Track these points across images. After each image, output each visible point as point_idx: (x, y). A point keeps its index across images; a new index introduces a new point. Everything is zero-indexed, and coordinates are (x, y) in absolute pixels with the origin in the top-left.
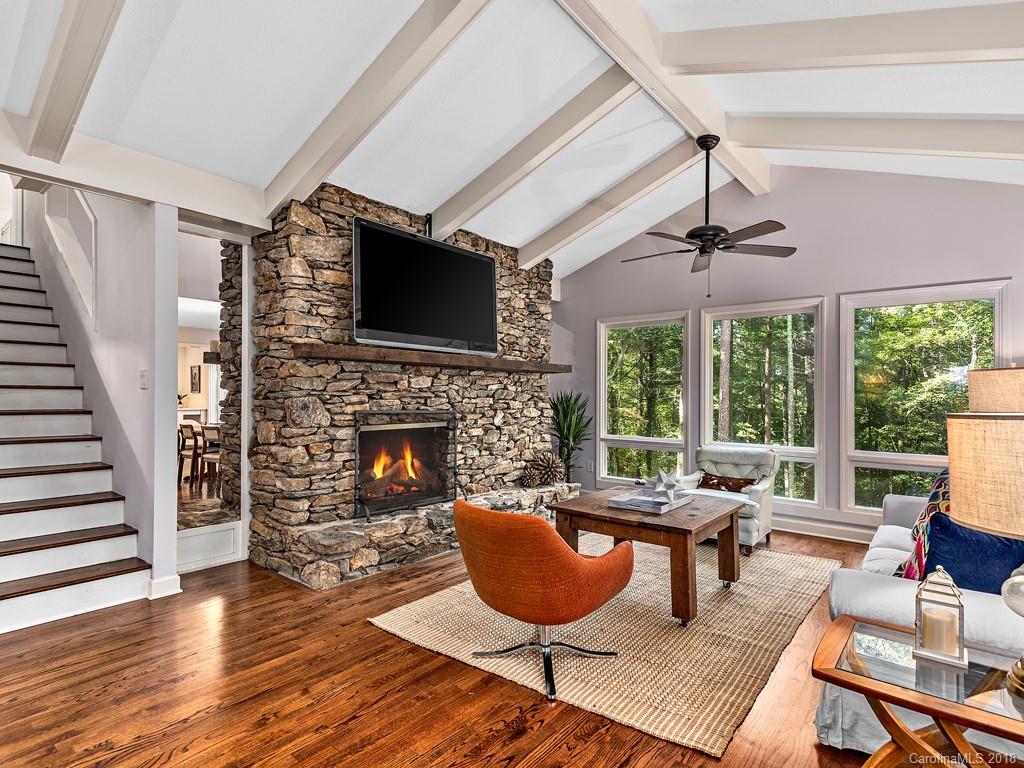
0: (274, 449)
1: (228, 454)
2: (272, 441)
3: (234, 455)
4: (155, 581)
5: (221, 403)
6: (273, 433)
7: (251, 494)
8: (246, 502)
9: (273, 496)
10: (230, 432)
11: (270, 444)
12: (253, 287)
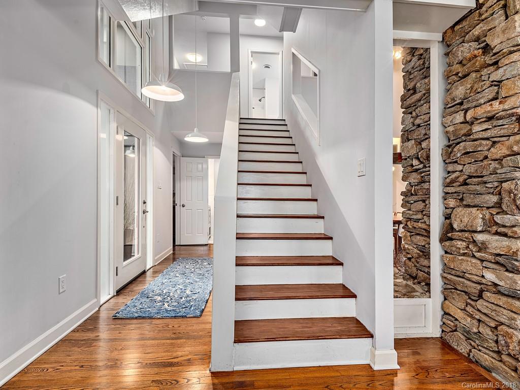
0: (480, 237)
1: (411, 236)
2: (479, 229)
3: (418, 237)
4: (377, 352)
5: (403, 193)
6: (480, 220)
7: (443, 277)
8: (437, 283)
9: (479, 287)
10: (415, 217)
11: (476, 232)
12: (442, 81)
